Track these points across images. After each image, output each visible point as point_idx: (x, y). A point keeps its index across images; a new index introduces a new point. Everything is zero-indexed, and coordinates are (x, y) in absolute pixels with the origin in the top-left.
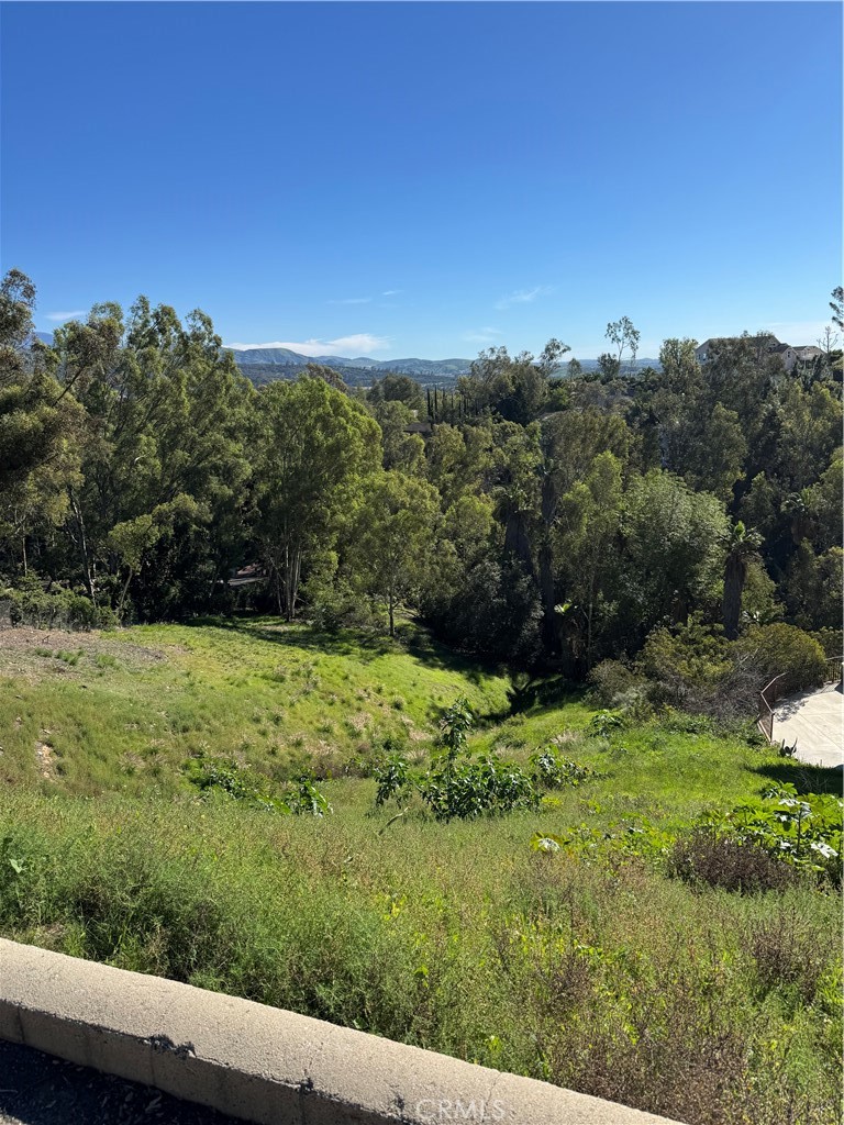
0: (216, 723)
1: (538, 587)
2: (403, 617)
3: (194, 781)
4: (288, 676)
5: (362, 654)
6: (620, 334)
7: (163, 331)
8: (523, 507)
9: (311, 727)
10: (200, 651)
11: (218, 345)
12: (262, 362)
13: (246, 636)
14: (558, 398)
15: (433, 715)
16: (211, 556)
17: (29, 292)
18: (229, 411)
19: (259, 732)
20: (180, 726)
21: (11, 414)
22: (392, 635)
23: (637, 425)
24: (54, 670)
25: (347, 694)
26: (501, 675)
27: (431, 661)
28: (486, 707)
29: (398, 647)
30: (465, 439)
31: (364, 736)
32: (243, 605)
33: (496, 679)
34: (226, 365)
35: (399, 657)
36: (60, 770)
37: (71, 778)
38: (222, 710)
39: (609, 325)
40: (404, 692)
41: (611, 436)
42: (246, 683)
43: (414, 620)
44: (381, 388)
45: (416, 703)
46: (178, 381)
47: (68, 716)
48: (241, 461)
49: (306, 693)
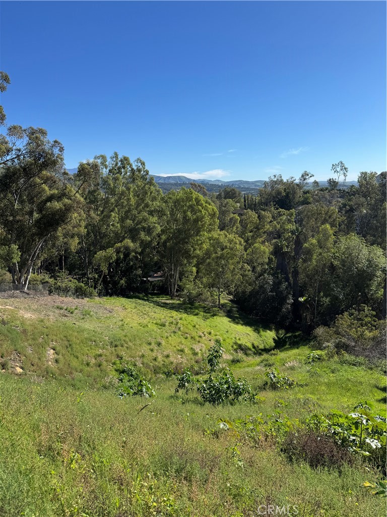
0: (130, 344)
1: (291, 288)
2: (225, 299)
3: (116, 370)
4: (167, 324)
5: (204, 315)
6: (338, 169)
7: (124, 167)
8: (285, 249)
9: (175, 349)
10: (129, 310)
11: (147, 174)
12: (173, 182)
13: (152, 304)
14: (306, 199)
15: (235, 347)
16: (140, 267)
17: (62, 149)
18: (151, 203)
19: (150, 349)
20: (114, 344)
21: (51, 202)
22: (219, 307)
23: (344, 212)
24: (63, 316)
25: (194, 334)
26: (271, 330)
27: (237, 321)
28: (263, 345)
29: (222, 313)
30: (259, 217)
31: (200, 355)
32: (153, 290)
33: (268, 331)
34: (151, 183)
35: (221, 318)
36: (57, 361)
37: (61, 365)
38: (135, 337)
39: (333, 165)
40: (222, 335)
41: (330, 217)
42: (147, 326)
43: (231, 301)
44: (223, 194)
45: (227, 340)
46: (128, 189)
47: (65, 337)
48: (156, 225)
49: (175, 332)
